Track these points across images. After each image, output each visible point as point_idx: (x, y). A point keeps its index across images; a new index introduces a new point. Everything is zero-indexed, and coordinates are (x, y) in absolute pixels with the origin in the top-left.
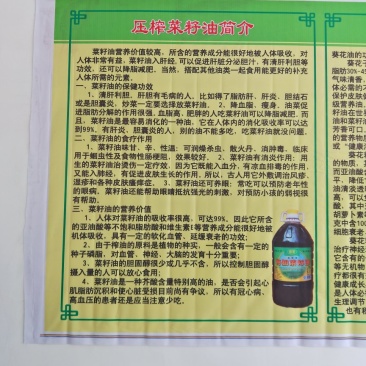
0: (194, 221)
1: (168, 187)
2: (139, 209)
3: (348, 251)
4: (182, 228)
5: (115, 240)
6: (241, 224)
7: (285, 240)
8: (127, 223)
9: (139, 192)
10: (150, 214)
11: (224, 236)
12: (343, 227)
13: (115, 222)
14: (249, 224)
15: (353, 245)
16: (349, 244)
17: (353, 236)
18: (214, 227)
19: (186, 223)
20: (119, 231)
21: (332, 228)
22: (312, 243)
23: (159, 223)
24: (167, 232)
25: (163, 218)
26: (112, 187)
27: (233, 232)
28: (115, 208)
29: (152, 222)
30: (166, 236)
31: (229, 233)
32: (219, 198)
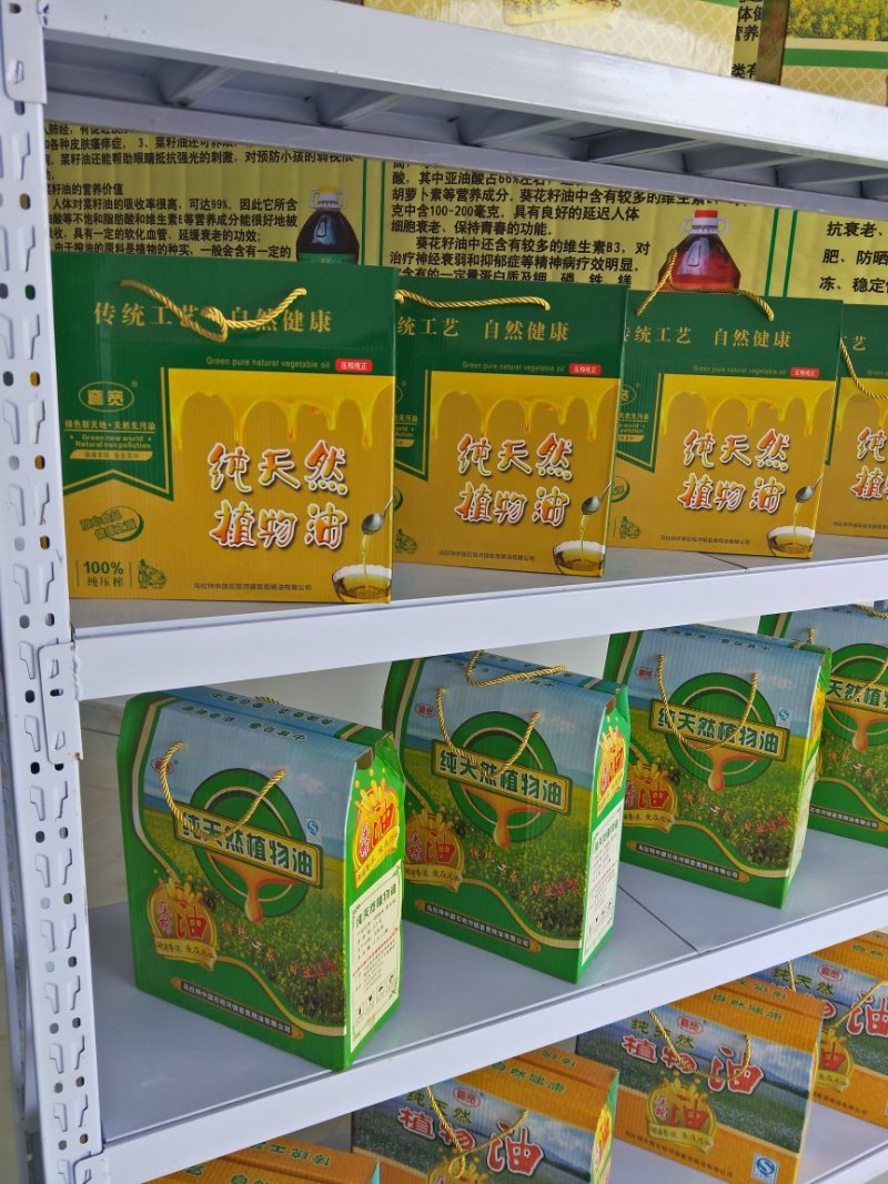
0: (183, 209)
1: (145, 150)
2: (107, 188)
3: (414, 260)
4: (167, 221)
5: (79, 240)
6: (251, 213)
7: (316, 240)
8: (92, 212)
9: (106, 159)
10: (123, 197)
11: (226, 234)
12: (406, 217)
13: (77, 211)
14: (263, 212)
15: (421, 251)
16: (415, 249)
17: (423, 234)
18: (211, 218)
19: (172, 211)
20: (82, 225)
21: (388, 220)
22: (358, 246)
23: (134, 211)
24: (146, 227)
25: (139, 203)
26: (69, 152)
27: (238, 227)
28: (76, 187)
29: (125, 211)
30: (145, 235)
31: (233, 228)
32: (218, 167)
